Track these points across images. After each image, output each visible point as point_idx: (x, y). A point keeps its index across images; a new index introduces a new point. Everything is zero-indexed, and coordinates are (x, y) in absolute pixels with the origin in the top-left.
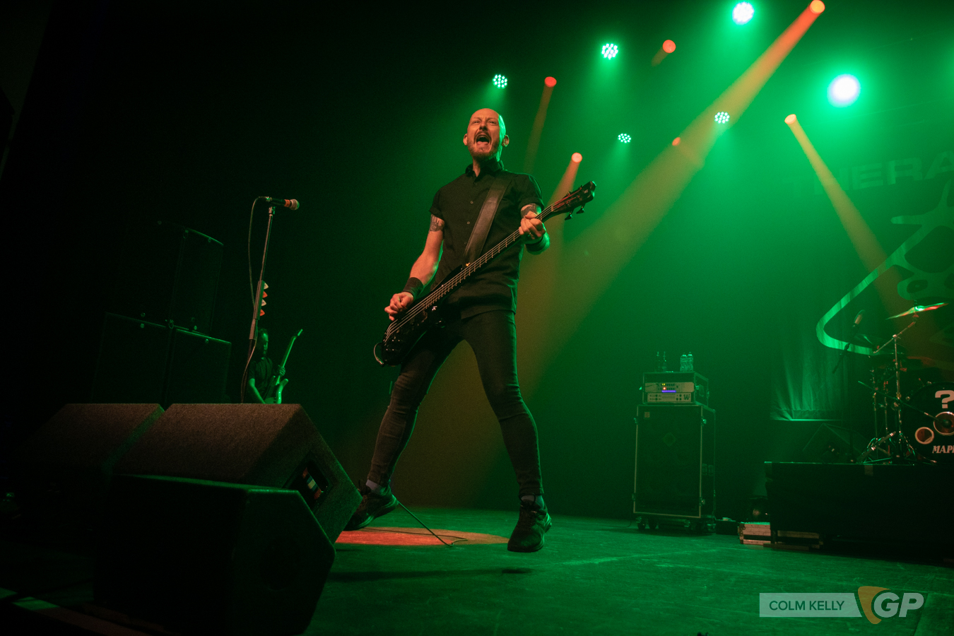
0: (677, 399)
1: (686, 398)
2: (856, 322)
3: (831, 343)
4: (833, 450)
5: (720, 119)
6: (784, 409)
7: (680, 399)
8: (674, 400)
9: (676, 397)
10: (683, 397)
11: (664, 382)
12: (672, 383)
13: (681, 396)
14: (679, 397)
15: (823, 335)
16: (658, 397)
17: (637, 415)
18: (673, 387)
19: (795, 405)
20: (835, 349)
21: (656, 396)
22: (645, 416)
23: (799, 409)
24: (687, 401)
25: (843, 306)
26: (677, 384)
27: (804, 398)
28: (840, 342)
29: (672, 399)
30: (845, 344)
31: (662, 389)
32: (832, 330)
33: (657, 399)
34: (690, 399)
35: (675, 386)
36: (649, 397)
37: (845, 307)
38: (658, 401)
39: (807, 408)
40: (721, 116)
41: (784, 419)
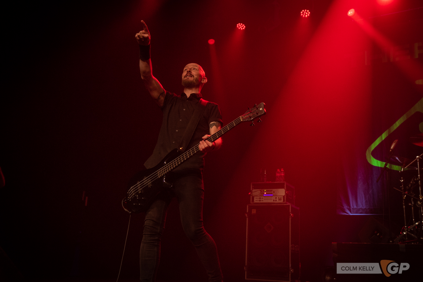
0: (274, 200)
1: (280, 199)
2: (392, 147)
3: (376, 163)
4: (378, 234)
5: (304, 14)
6: (346, 207)
7: (276, 200)
8: (272, 201)
9: (273, 199)
10: (277, 199)
11: (265, 189)
12: (271, 190)
13: (276, 198)
14: (275, 199)
15: (370, 158)
16: (261, 199)
17: (247, 212)
18: (271, 192)
19: (353, 205)
20: (378, 167)
21: (260, 198)
22: (253, 212)
23: (355, 207)
24: (280, 201)
25: (383, 139)
26: (274, 190)
27: (358, 199)
28: (382, 162)
29: (270, 200)
30: (384, 163)
31: (263, 194)
32: (376, 154)
33: (260, 201)
34: (282, 200)
35: (272, 192)
36: (255, 199)
37: (385, 139)
38: (261, 202)
39: (360, 206)
40: (305, 12)
41: (346, 214)
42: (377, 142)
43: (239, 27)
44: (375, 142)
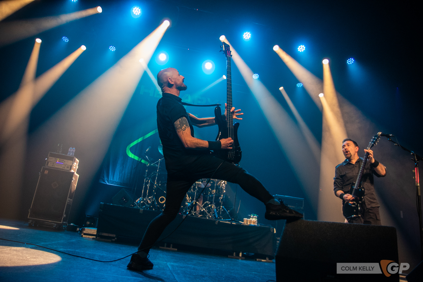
0: (63, 167)
1: (68, 167)
2: (147, 151)
3: (131, 155)
4: (124, 200)
5: (112, 49)
6: (106, 179)
7: (65, 168)
9: (63, 166)
10: (66, 167)
11: (58, 158)
12: (63, 160)
13: (65, 166)
14: (64, 167)
15: (128, 151)
16: (54, 165)
17: (41, 171)
18: (62, 161)
19: (111, 178)
20: (132, 158)
21: (53, 164)
22: (45, 172)
23: (112, 180)
24: (67, 169)
26: (65, 160)
27: (115, 175)
28: (135, 156)
29: (60, 167)
31: (57, 161)
32: (133, 150)
33: (53, 165)
34: (69, 168)
35: (64, 161)
36: (49, 164)
38: (53, 166)
39: (115, 180)
40: (112, 48)
41: (105, 183)
42: (135, 143)
43: (64, 39)
44: (134, 142)
